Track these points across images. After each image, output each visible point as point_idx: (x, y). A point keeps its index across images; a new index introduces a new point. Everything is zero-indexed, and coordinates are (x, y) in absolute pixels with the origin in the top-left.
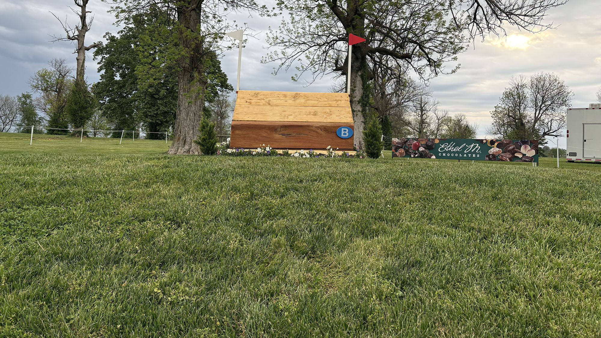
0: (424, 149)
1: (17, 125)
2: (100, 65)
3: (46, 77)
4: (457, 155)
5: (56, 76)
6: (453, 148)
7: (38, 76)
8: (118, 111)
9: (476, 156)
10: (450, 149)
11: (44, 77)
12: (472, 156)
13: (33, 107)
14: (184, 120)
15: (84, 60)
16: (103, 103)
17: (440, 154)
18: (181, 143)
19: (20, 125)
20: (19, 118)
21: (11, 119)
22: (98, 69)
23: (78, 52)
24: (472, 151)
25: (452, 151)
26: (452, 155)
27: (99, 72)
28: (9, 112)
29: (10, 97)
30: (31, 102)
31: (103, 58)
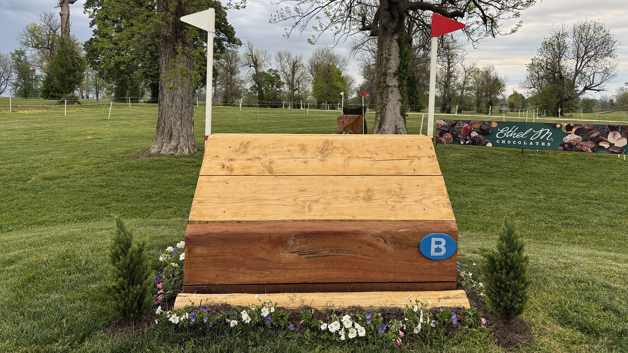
0: (477, 134)
1: (13, 84)
2: (92, 19)
3: (35, 32)
4: (520, 143)
5: (47, 31)
6: (515, 134)
7: (27, 32)
8: (115, 71)
9: (546, 144)
10: (511, 135)
11: (33, 32)
12: (540, 144)
13: (28, 64)
14: (169, 107)
15: (69, 15)
16: (98, 62)
17: (498, 142)
18: (166, 137)
19: (16, 85)
20: (14, 77)
21: (6, 78)
22: (90, 23)
23: (61, 6)
24: (541, 138)
25: (513, 137)
26: (514, 142)
27: (91, 27)
28: (3, 71)
29: (3, 54)
30: (26, 59)
31: (94, 11)
